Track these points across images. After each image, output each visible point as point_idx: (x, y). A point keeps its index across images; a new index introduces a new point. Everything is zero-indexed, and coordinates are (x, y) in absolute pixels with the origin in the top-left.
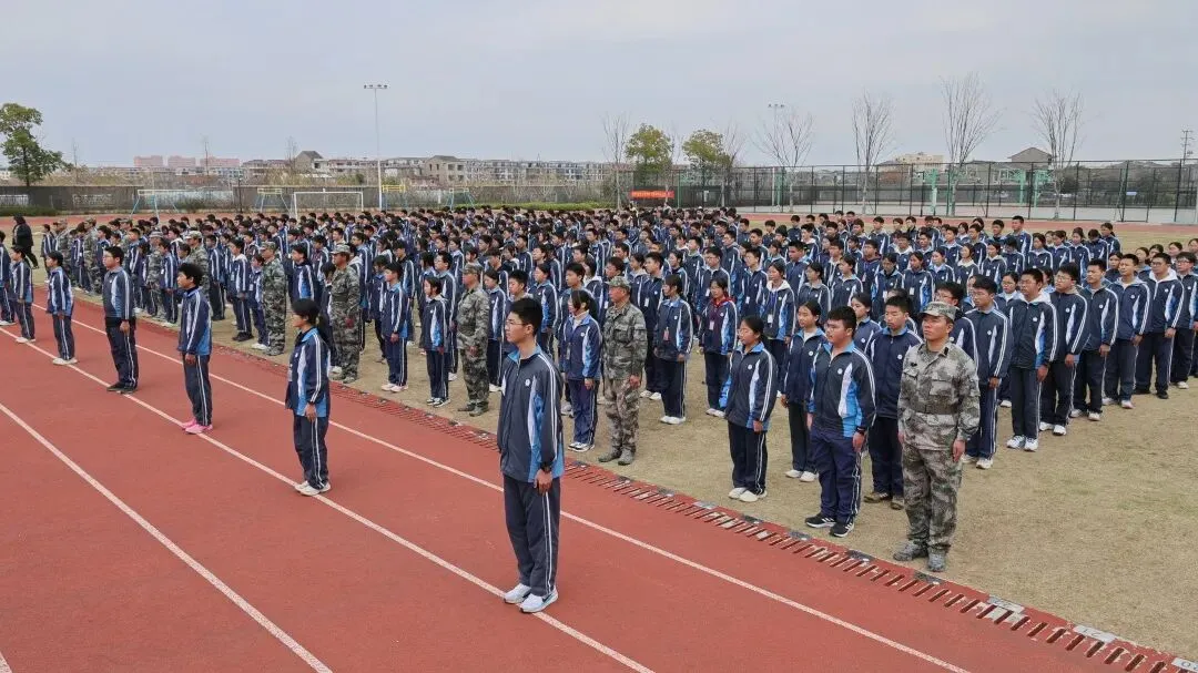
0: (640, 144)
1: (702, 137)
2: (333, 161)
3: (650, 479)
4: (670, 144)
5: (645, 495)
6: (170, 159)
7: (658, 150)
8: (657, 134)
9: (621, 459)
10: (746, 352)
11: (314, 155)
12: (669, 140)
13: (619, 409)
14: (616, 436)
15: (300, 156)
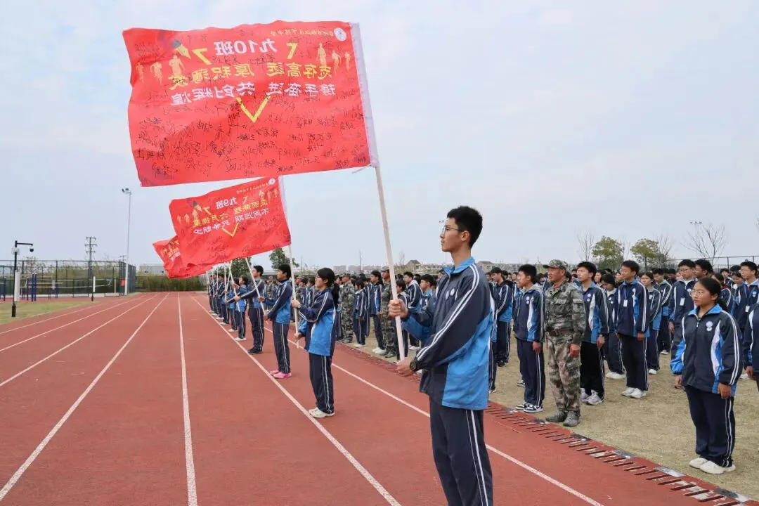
0: (602, 249)
1: (643, 243)
2: (425, 266)
3: (609, 439)
4: (621, 247)
5: (602, 454)
6: (349, 268)
7: (614, 251)
8: (613, 242)
9: (567, 421)
10: (701, 314)
11: (416, 262)
12: (620, 244)
13: (562, 376)
14: (562, 401)
15: (409, 263)
